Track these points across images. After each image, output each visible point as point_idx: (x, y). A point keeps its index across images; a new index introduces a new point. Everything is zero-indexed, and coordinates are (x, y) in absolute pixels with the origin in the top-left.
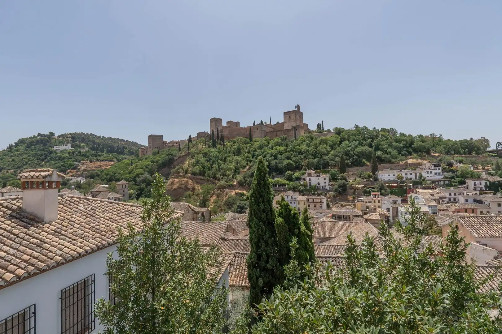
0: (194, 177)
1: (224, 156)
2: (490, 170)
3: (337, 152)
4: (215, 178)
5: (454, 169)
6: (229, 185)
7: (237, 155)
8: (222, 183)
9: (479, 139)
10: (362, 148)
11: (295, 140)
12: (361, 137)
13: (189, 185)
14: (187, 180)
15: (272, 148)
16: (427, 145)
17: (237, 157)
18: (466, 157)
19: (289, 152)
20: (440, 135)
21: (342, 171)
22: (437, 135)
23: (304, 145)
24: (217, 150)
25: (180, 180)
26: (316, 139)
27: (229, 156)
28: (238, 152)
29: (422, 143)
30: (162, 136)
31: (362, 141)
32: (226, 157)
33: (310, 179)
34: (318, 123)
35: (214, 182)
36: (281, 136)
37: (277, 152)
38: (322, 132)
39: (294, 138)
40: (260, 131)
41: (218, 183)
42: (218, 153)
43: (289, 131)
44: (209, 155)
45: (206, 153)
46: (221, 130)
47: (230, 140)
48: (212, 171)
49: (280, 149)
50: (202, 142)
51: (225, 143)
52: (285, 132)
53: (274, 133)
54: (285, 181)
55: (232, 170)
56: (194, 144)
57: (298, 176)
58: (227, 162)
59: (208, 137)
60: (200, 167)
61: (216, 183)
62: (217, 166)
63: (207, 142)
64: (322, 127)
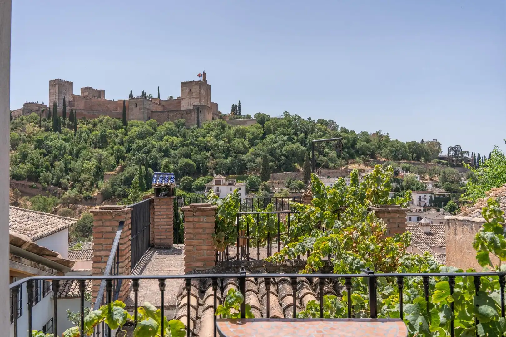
0: (17, 182)
1: (76, 148)
2: (437, 180)
3: (258, 149)
4: (58, 184)
5: (399, 179)
6: (85, 198)
7: (100, 147)
8: (69, 194)
9: (431, 142)
10: (293, 145)
11: (198, 127)
12: (292, 130)
15: (161, 139)
16: (371, 146)
17: (100, 150)
18: (413, 164)
19: (187, 145)
20: (388, 134)
21: (265, 177)
22: (384, 133)
23: (211, 136)
24: (62, 136)
26: (229, 128)
27: (85, 148)
28: (102, 142)
29: (365, 143)
31: (293, 136)
32: (80, 148)
33: (218, 188)
34: (233, 104)
35: (56, 193)
36: (176, 120)
37: (168, 145)
38: (238, 118)
39: (197, 124)
40: (140, 109)
41: (64, 193)
42: (64, 142)
43: (188, 112)
44: (47, 144)
45: (41, 140)
46: (71, 101)
47: (87, 121)
48: (53, 172)
49: (173, 141)
50: (32, 120)
51: (78, 126)
52: (182, 114)
53: (165, 115)
54: (181, 191)
55: (91, 172)
56: (17, 124)
57: (200, 183)
58: (81, 159)
59: (44, 113)
60: (29, 165)
61: (59, 194)
62: (63, 164)
63: (43, 121)
64: (238, 110)
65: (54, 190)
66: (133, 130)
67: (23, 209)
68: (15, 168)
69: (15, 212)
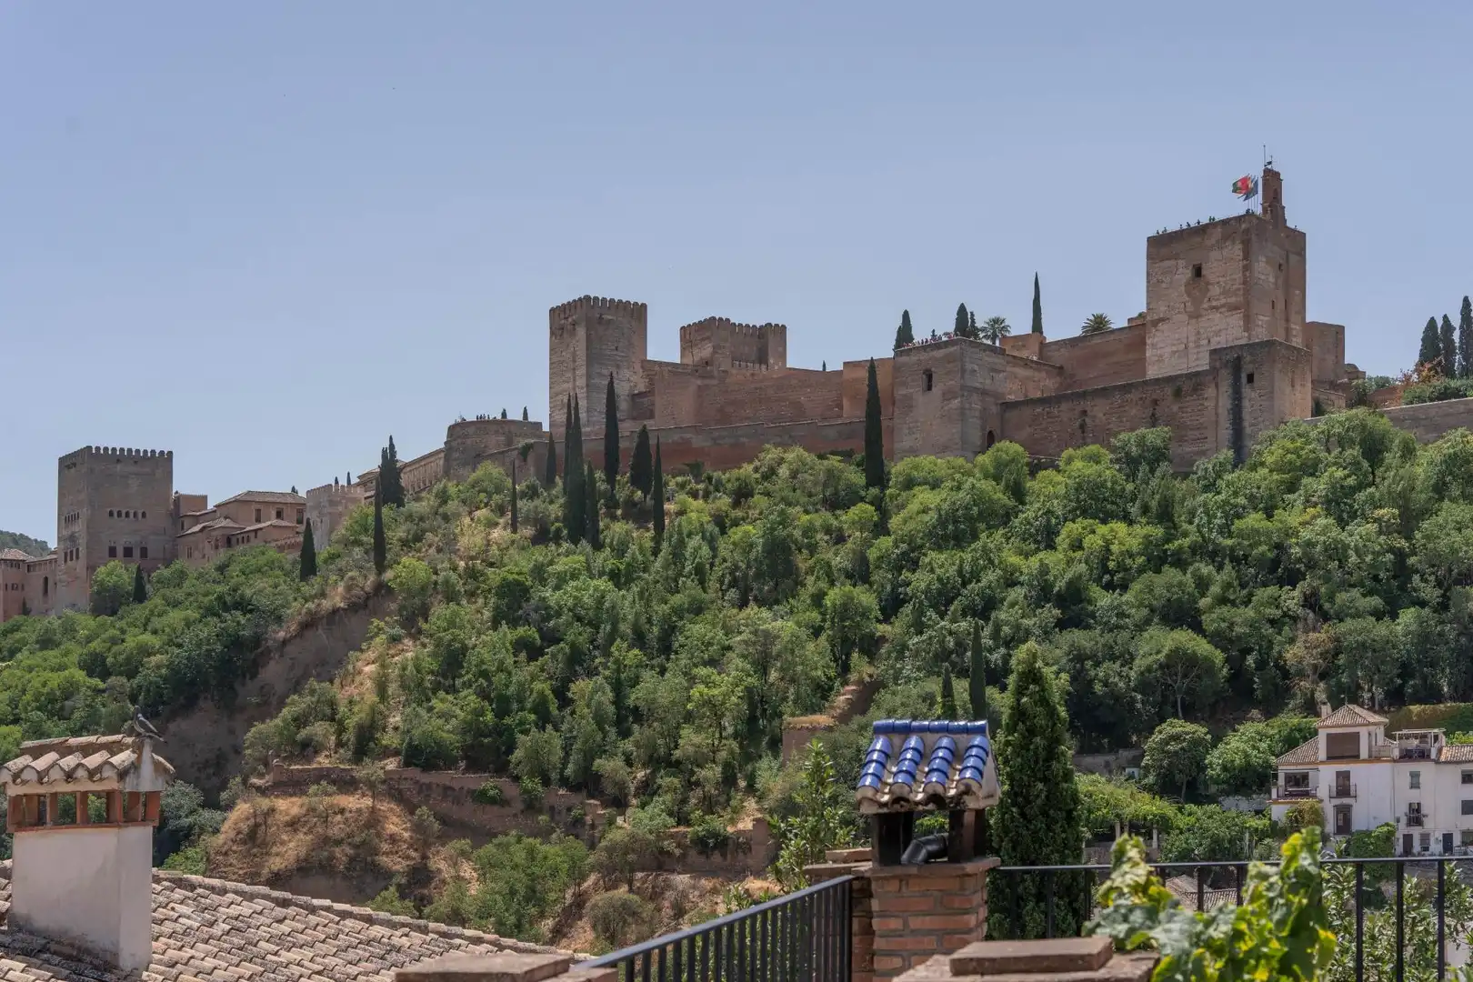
0: (426, 778)
1: (661, 609)
4: (588, 783)
6: (701, 844)
7: (769, 602)
8: (634, 823)
11: (1238, 462)
13: (385, 847)
14: (368, 802)
15: (1047, 538)
17: (765, 613)
19: (1180, 562)
23: (1308, 502)
24: (604, 559)
25: (312, 810)
26: (1408, 452)
27: (698, 609)
28: (773, 574)
30: (165, 460)
32: (678, 612)
33: (1343, 777)
34: (1432, 321)
35: (578, 822)
36: (1123, 436)
37: (1083, 567)
38: (1457, 393)
39: (1229, 448)
40: (948, 395)
41: (611, 822)
42: (610, 585)
43: (1186, 389)
44: (543, 599)
45: (518, 583)
46: (641, 394)
47: (710, 479)
48: (564, 727)
49: (1108, 543)
50: (483, 495)
51: (667, 506)
52: (1155, 402)
53: (1065, 411)
54: (1147, 796)
55: (726, 722)
56: (422, 519)
57: (1247, 756)
58: (684, 660)
59: (530, 459)
60: (471, 698)
61: (593, 826)
62: (608, 688)
63: (523, 495)
64: (1461, 347)
65: (569, 810)
66: (914, 506)
67: (368, 911)
69: (332, 930)
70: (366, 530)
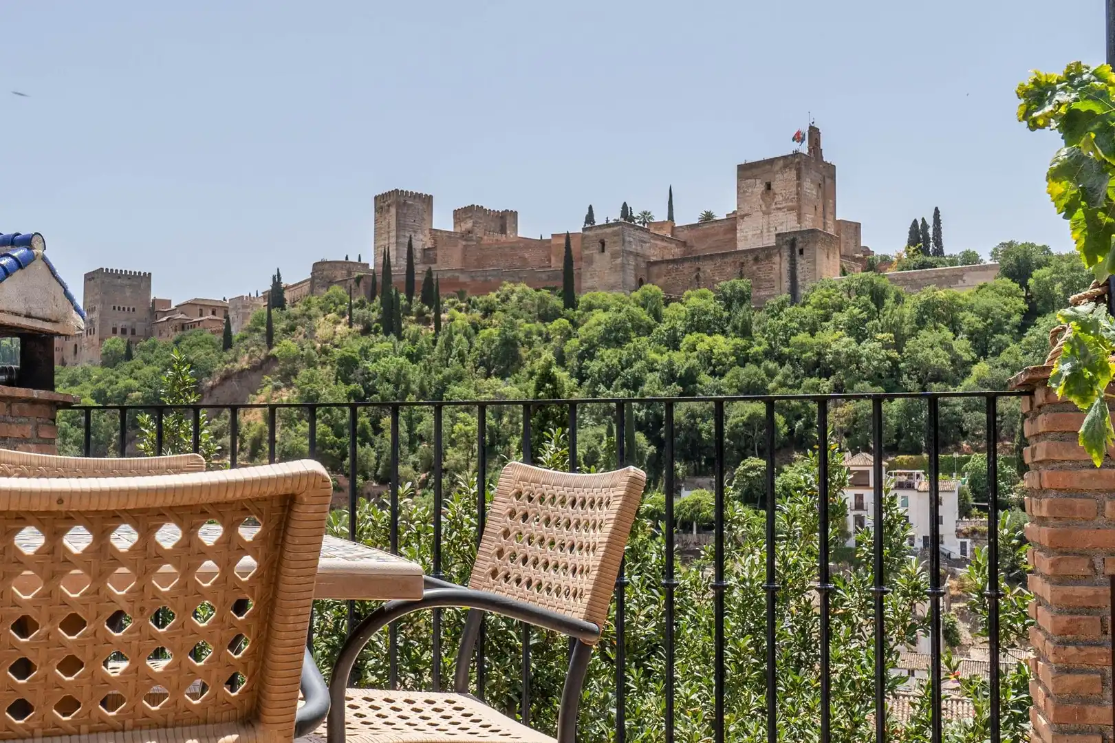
1: (437, 377)
3: (1004, 366)
7: (503, 375)
11: (794, 300)
15: (673, 343)
17: (499, 381)
19: (756, 361)
23: (836, 328)
24: (405, 346)
26: (899, 300)
27: (460, 379)
28: (505, 359)
30: (148, 277)
32: (447, 380)
33: (859, 497)
34: (915, 221)
36: (722, 283)
37: (696, 362)
38: (931, 265)
39: (788, 293)
40: (614, 256)
42: (407, 361)
43: (761, 256)
44: (367, 368)
45: (351, 357)
46: (429, 249)
47: (469, 301)
48: (377, 445)
49: (712, 347)
50: (332, 305)
51: (443, 315)
52: (742, 264)
53: (687, 268)
56: (296, 318)
58: (450, 409)
59: (362, 284)
62: (404, 423)
63: (357, 306)
64: (933, 238)
66: (593, 321)
68: (288, 434)
70: (263, 325)
